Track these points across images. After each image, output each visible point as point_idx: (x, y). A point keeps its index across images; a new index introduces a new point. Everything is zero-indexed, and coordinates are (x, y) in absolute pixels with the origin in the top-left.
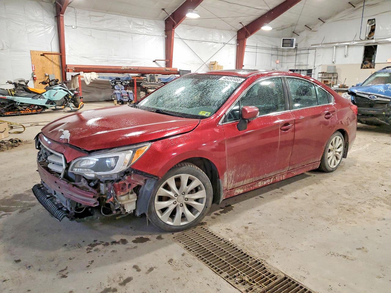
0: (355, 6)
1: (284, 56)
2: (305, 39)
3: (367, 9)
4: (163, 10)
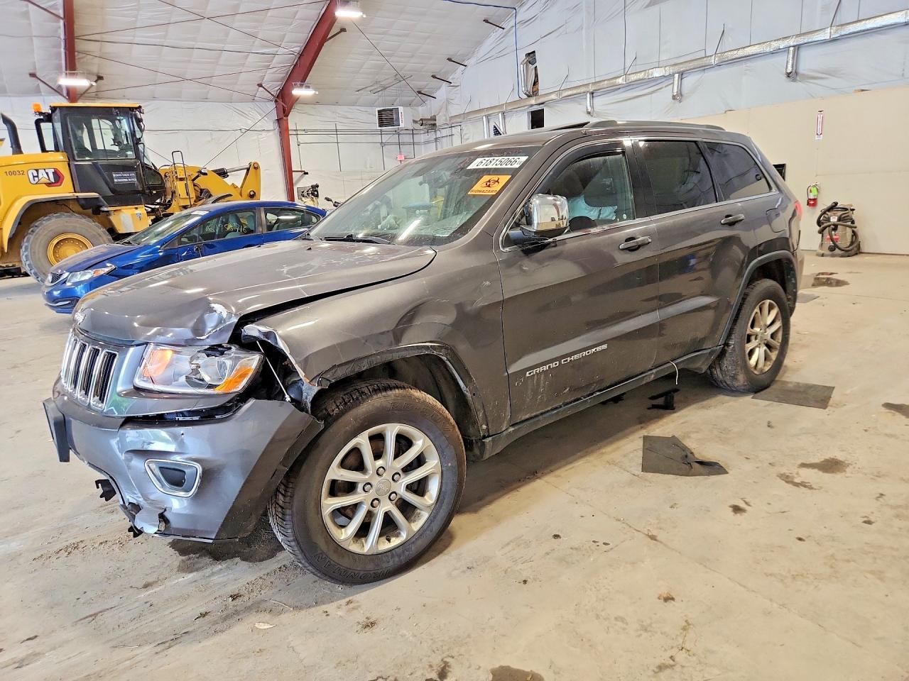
0: (503, 27)
1: (419, 144)
2: (445, 104)
3: (522, 30)
4: (33, 75)
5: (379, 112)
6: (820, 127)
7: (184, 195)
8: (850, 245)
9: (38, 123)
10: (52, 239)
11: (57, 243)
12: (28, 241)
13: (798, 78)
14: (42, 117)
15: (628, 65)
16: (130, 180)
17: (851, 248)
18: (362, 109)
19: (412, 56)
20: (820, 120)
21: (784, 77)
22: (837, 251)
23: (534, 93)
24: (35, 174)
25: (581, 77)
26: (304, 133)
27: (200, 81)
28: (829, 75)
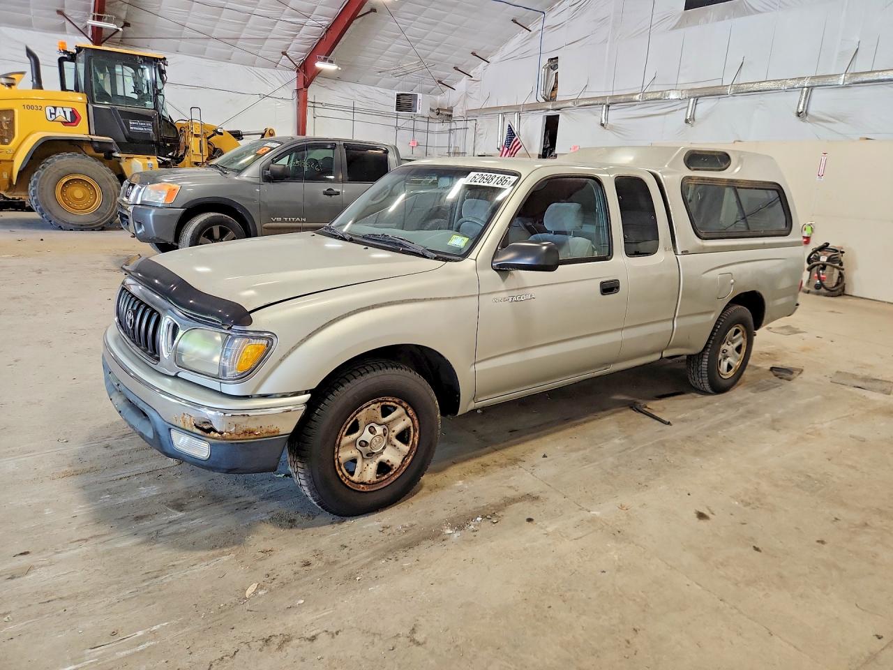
0: (530, 29)
1: (433, 132)
2: (463, 98)
3: (548, 35)
4: (60, 12)
5: (398, 95)
6: (822, 168)
7: (197, 151)
8: (835, 286)
9: (61, 61)
10: (63, 177)
11: (66, 183)
12: (37, 176)
13: (807, 118)
14: (66, 56)
15: (646, 83)
16: (145, 129)
17: (836, 288)
18: (382, 90)
19: (437, 46)
20: (823, 162)
21: (794, 116)
22: (823, 290)
23: (551, 98)
24: (53, 111)
25: (600, 89)
26: (321, 106)
27: (227, 41)
28: (839, 120)
